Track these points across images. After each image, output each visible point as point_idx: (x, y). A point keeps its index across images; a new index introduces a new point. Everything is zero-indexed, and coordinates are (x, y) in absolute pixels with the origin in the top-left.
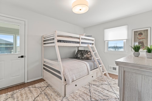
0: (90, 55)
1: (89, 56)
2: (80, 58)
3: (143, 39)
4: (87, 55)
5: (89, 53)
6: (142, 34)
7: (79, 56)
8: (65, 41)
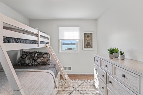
0: (46, 58)
1: (46, 60)
2: (30, 64)
3: (90, 40)
4: (42, 59)
5: (45, 56)
6: (89, 36)
7: (27, 61)
8: (17, 39)
